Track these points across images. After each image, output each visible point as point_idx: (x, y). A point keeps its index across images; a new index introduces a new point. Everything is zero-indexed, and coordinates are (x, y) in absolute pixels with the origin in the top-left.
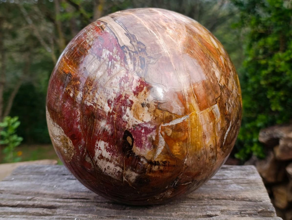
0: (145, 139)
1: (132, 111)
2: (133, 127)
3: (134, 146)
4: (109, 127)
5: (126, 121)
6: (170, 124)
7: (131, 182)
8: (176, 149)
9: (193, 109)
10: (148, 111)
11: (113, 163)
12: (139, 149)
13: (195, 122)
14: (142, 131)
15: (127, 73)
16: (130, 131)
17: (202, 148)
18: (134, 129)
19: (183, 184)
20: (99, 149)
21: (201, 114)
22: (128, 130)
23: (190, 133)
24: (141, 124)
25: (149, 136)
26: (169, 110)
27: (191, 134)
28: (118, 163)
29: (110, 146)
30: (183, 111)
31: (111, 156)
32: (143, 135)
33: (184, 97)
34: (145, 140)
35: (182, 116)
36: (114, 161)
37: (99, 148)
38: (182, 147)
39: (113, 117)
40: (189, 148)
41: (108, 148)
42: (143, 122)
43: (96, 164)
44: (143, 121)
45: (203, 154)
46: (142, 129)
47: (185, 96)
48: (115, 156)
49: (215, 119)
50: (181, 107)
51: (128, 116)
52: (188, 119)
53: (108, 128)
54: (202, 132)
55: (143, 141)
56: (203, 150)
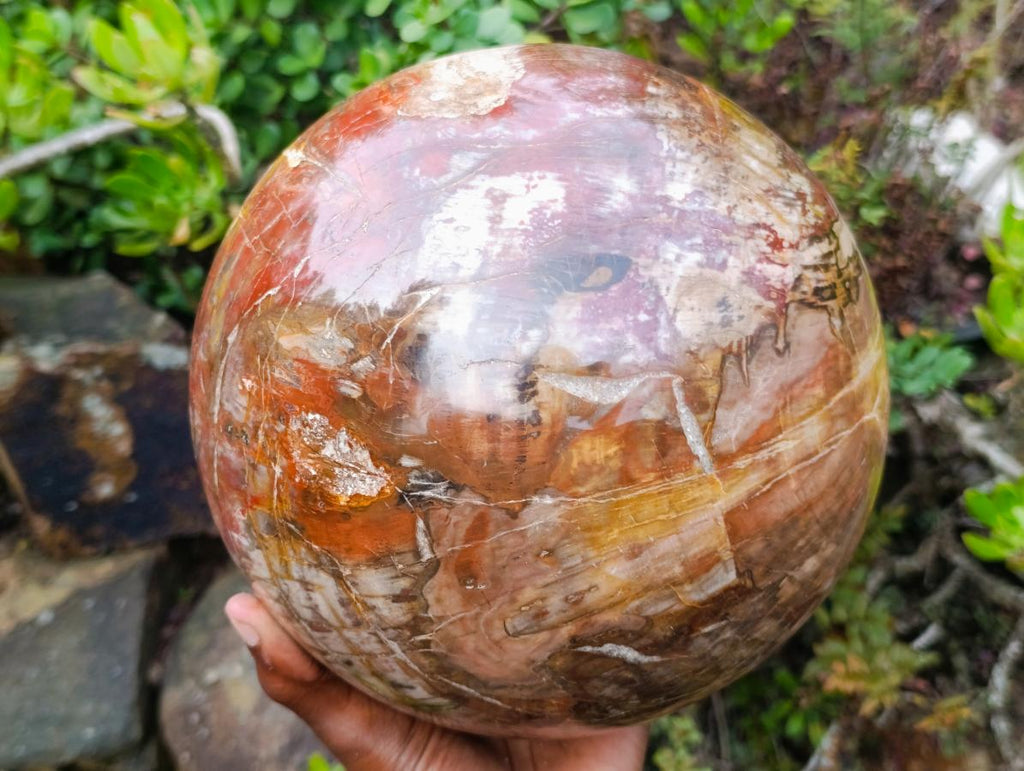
0: (615, 327)
1: (698, 270)
2: (646, 280)
3: (581, 296)
4: (622, 204)
5: (661, 253)
6: (683, 410)
7: (420, 319)
8: (593, 449)
9: (732, 485)
10: (711, 324)
11: (492, 239)
12: (575, 315)
13: (689, 502)
14: (642, 312)
15: (791, 246)
16: (632, 274)
17: (592, 553)
18: (644, 284)
19: (421, 524)
20: (527, 187)
21: (716, 520)
22: (634, 267)
23: (653, 489)
24: (665, 305)
25: (631, 339)
26: (725, 397)
27: (649, 496)
28: (499, 255)
29: (554, 216)
30: (723, 449)
31: (516, 229)
32: (631, 318)
33: (765, 444)
34: (612, 330)
35: (710, 448)
36: (501, 240)
37: (532, 183)
38: (602, 469)
39: (659, 212)
40: (596, 499)
41: (545, 211)
42: (671, 312)
43: (456, 187)
44: (676, 310)
45: (565, 566)
46: (647, 312)
47: (770, 449)
48: (525, 240)
49: (691, 583)
50: (737, 439)
51: (678, 258)
52: (700, 472)
53: (616, 201)
54: (652, 539)
55: (607, 322)
56: (583, 562)
